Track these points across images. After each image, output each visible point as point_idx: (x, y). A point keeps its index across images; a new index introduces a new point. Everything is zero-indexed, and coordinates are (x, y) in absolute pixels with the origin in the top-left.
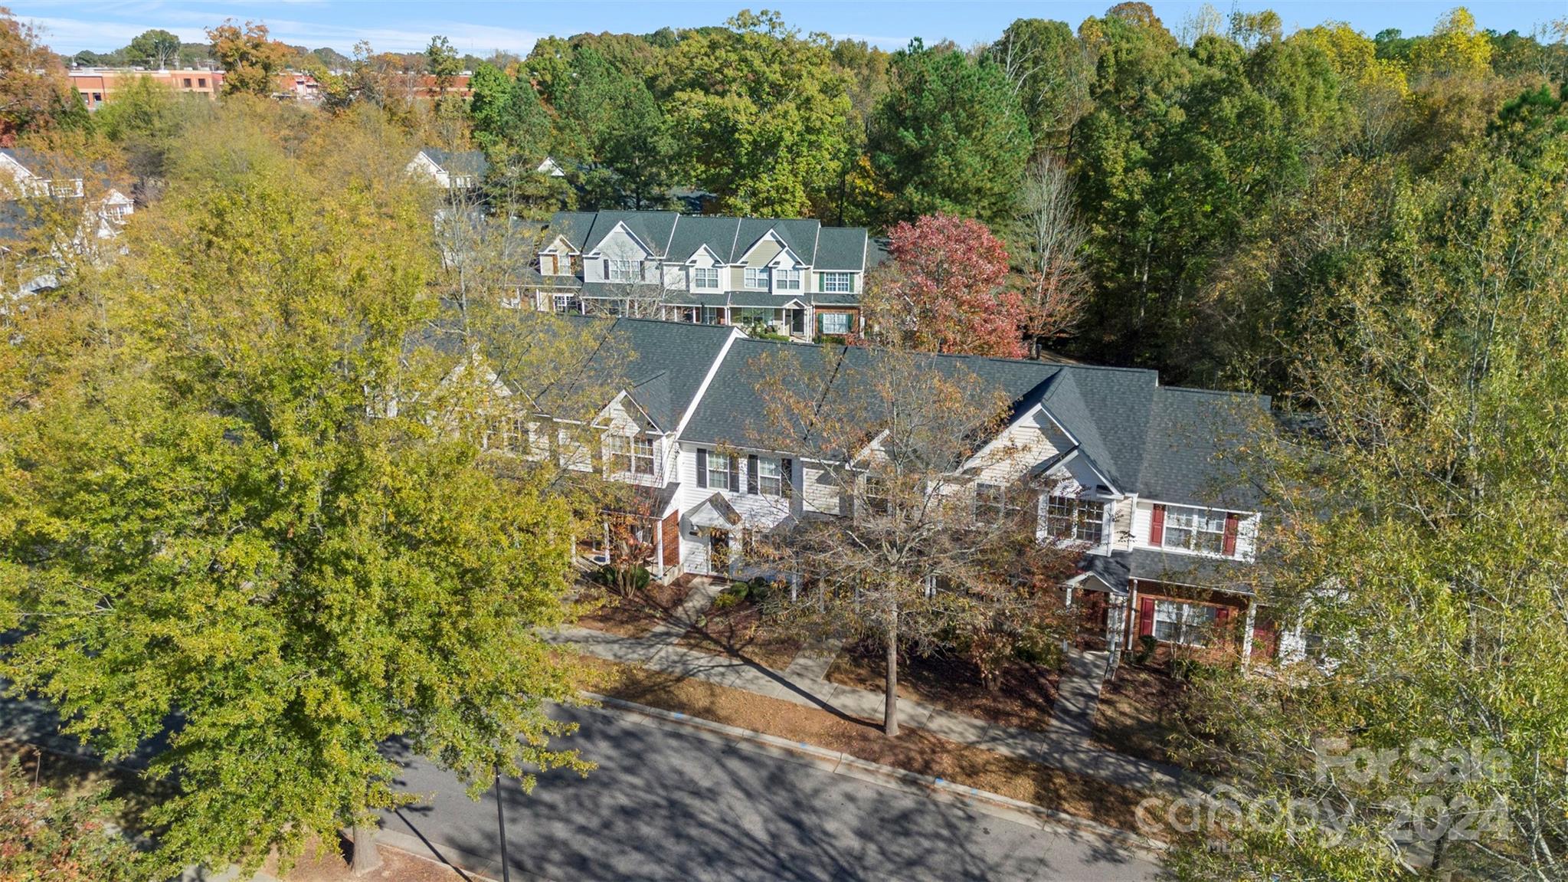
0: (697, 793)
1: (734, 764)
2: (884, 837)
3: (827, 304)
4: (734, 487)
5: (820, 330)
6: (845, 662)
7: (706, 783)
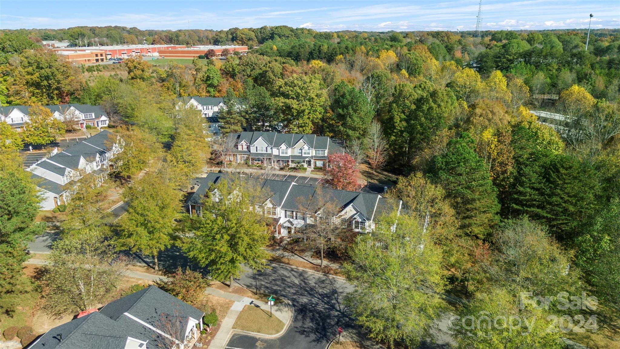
0: (286, 277)
1: (293, 272)
2: (319, 284)
3: (317, 158)
4: (293, 218)
5: (315, 165)
6: (315, 254)
7: (288, 275)
